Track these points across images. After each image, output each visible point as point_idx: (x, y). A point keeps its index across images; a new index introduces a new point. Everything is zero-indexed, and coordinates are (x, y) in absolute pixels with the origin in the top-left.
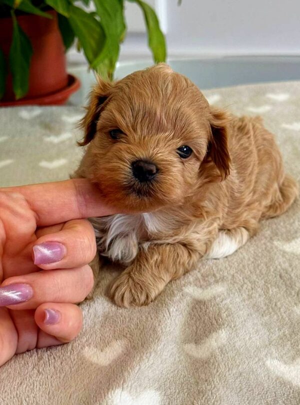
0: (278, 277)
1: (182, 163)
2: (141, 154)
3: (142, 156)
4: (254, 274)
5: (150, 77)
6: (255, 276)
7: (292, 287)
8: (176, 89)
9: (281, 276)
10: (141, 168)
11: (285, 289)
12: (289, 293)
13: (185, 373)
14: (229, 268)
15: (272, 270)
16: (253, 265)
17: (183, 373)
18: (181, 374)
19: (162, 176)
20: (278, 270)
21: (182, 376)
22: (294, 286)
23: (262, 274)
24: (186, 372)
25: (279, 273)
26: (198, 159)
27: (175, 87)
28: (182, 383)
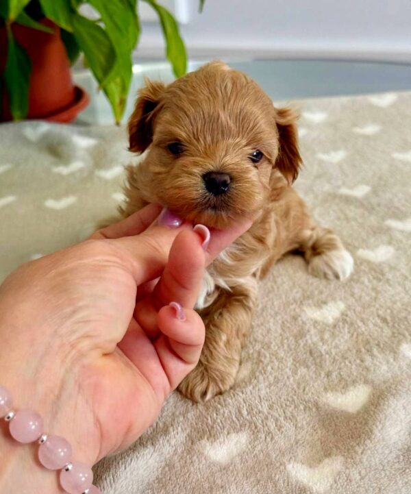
0: (308, 354)
1: (256, 167)
2: (211, 166)
3: (212, 168)
4: (282, 350)
5: (205, 77)
6: (283, 352)
7: (321, 367)
8: (236, 86)
9: (311, 353)
10: (214, 180)
11: (314, 369)
12: (318, 373)
13: (197, 476)
14: (254, 343)
15: (302, 345)
16: (281, 337)
17: (195, 477)
18: (194, 478)
19: (237, 185)
20: (308, 345)
21: (194, 480)
22: (323, 366)
23: (291, 350)
24: (199, 476)
25: (308, 349)
26: (270, 161)
27: (234, 83)
28: (194, 488)
